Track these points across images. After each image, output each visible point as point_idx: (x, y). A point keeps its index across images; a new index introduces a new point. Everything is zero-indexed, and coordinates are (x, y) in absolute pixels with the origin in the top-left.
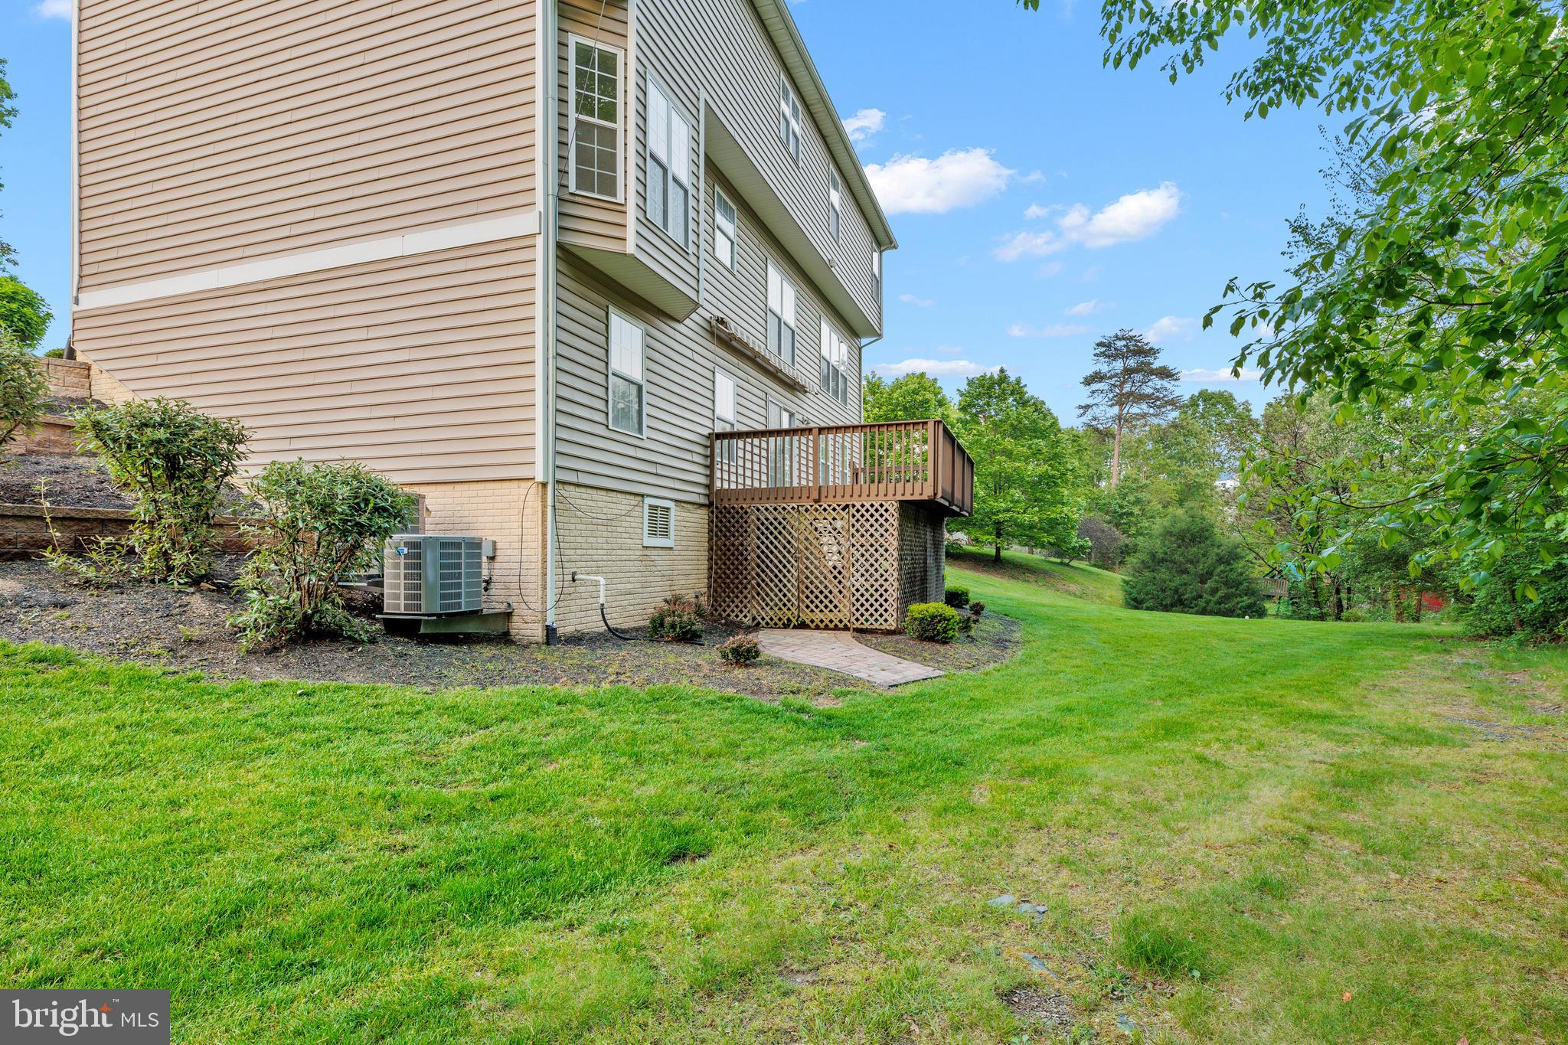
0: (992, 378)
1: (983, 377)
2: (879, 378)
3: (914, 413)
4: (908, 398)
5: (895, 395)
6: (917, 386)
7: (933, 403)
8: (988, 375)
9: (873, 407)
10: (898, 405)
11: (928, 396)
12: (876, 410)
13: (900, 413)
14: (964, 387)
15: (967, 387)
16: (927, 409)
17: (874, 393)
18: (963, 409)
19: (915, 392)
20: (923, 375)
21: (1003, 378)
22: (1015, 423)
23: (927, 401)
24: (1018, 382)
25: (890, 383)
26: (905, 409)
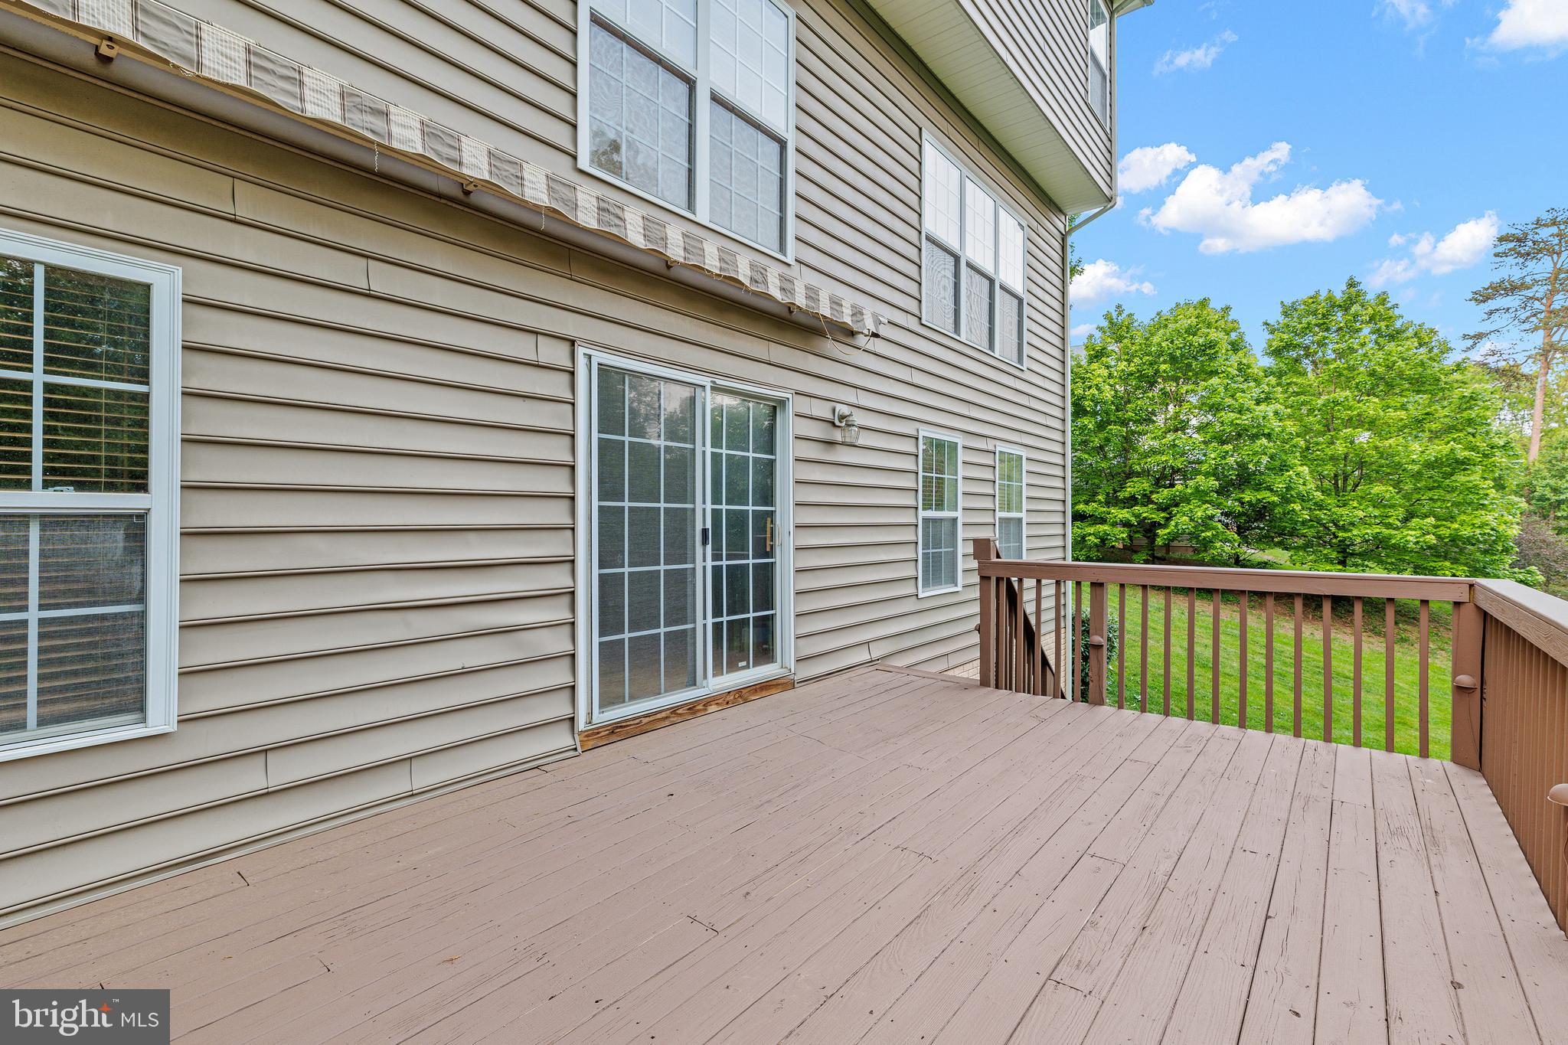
0: (1330, 298)
1: (1314, 298)
2: (1130, 315)
3: (1189, 365)
4: (1179, 342)
5: (1156, 339)
6: (1194, 321)
7: (1224, 347)
8: (1324, 294)
9: (1119, 360)
10: (1161, 354)
11: (1214, 335)
12: (1123, 365)
13: (1163, 367)
14: (1276, 317)
15: (1281, 319)
16: (1212, 358)
17: (1119, 339)
18: (1277, 353)
19: (1192, 331)
20: (1204, 303)
21: (1354, 295)
22: (1380, 370)
23: (1212, 345)
24: (1382, 299)
25: (1147, 321)
26: (1173, 359)
